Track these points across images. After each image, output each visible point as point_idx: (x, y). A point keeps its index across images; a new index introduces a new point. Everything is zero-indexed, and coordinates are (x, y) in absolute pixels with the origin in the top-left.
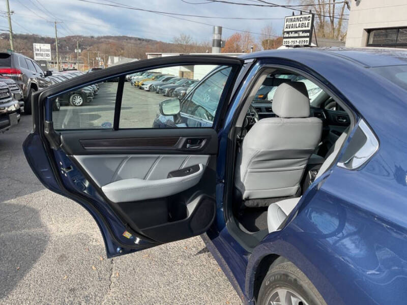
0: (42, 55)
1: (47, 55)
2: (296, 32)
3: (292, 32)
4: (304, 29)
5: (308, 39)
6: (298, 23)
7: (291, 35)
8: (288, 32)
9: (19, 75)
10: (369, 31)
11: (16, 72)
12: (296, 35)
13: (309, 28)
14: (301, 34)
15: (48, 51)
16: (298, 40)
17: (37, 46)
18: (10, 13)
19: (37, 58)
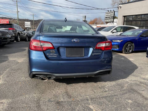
2: (109, 17)
3: (108, 17)
4: (111, 16)
5: (113, 20)
6: (109, 14)
7: (107, 18)
8: (106, 17)
10: (124, 16)
11: (13, 29)
12: (109, 18)
13: (113, 16)
14: (111, 18)
15: (29, 24)
16: (110, 20)
17: (26, 23)
18: (18, 12)
19: (26, 27)
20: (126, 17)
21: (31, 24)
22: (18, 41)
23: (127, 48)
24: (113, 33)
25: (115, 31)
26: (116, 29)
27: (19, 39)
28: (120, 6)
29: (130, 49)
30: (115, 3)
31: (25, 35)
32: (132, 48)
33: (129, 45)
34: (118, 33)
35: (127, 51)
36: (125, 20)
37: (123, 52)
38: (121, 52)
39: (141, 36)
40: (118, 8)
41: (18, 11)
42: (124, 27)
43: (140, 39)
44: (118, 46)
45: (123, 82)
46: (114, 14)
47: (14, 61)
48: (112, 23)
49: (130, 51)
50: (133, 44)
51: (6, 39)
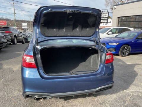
0: (24, 27)
1: (26, 27)
5: (107, 20)
6: (104, 15)
9: (11, 33)
10: (119, 17)
11: (10, 32)
13: (107, 16)
14: (105, 18)
15: (26, 25)
16: (104, 20)
17: (23, 24)
18: (15, 14)
19: (23, 28)
20: (120, 18)
21: (28, 25)
22: (15, 44)
23: (123, 51)
24: (109, 35)
25: (110, 33)
26: (111, 31)
27: (16, 41)
28: (114, 7)
29: (126, 52)
30: (108, 4)
31: (21, 37)
32: (128, 51)
33: (125, 47)
34: (114, 34)
35: (123, 54)
36: (120, 21)
37: (120, 55)
38: (118, 55)
39: (137, 38)
40: (113, 9)
41: (15, 12)
42: (119, 28)
43: (136, 41)
44: (115, 49)
45: (124, 94)
46: (108, 15)
47: (9, 69)
48: (106, 23)
49: (127, 54)
50: (130, 47)
51: (2, 43)
